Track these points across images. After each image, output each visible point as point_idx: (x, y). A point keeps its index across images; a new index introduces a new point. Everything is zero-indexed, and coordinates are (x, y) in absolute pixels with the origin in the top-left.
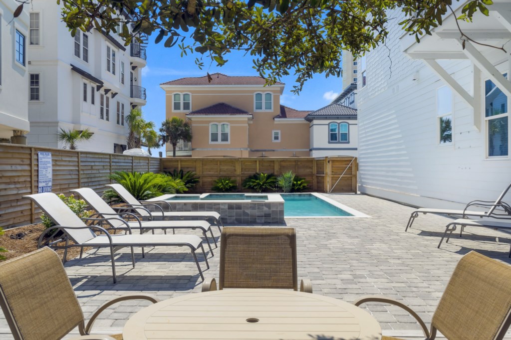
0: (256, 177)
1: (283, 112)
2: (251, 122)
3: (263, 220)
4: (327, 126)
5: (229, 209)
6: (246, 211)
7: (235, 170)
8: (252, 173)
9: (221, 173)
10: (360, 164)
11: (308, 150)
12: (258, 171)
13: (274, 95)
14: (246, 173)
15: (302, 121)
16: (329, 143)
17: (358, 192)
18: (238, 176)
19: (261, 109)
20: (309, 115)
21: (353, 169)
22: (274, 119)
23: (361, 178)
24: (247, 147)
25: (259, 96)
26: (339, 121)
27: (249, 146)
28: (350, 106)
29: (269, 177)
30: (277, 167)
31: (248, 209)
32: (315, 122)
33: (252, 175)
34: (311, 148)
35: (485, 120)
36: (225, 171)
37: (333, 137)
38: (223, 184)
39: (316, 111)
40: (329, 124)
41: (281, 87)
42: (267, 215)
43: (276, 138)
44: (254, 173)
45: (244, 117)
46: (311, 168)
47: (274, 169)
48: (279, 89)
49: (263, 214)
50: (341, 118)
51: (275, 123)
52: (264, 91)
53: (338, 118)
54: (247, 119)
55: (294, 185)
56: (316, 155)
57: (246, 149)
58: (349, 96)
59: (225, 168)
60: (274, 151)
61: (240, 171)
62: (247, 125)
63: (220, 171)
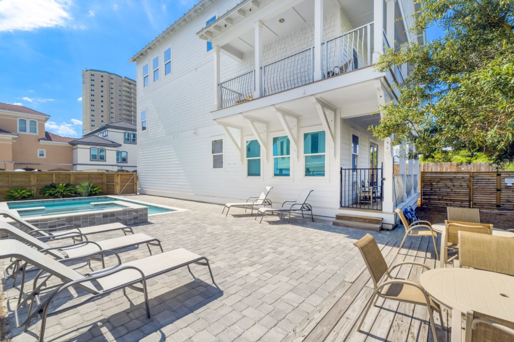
0: (53, 186)
1: (48, 137)
2: (15, 141)
3: (133, 222)
4: (89, 150)
5: (103, 217)
6: (119, 217)
7: (30, 181)
8: (49, 183)
9: (13, 184)
10: (139, 177)
11: (72, 165)
12: (54, 182)
13: (39, 123)
14: (41, 183)
15: (66, 144)
16: (91, 160)
17: (138, 194)
18: (33, 186)
19: (26, 131)
20: (74, 141)
21: (135, 179)
22: (39, 140)
23: (140, 185)
24: (11, 160)
25: (23, 122)
26: (98, 147)
27: (13, 160)
28: (105, 138)
29: (67, 186)
30: (72, 179)
31: (120, 215)
32: (79, 146)
33: (49, 185)
34: (74, 163)
35: (246, 159)
36: (17, 182)
37: (93, 157)
38: (19, 193)
39: (80, 139)
40: (90, 149)
41: (46, 118)
42: (136, 218)
43: (42, 155)
44: (51, 183)
45: (9, 137)
46: (102, 179)
47: (70, 180)
48: (44, 119)
49: (132, 217)
50: (100, 146)
51: (40, 143)
52: (28, 118)
53: (97, 145)
54: (11, 138)
55: (91, 191)
56: (79, 168)
57: (11, 162)
58: (103, 131)
59: (18, 179)
60: (39, 164)
61: (36, 182)
62: (12, 143)
63: (12, 182)
